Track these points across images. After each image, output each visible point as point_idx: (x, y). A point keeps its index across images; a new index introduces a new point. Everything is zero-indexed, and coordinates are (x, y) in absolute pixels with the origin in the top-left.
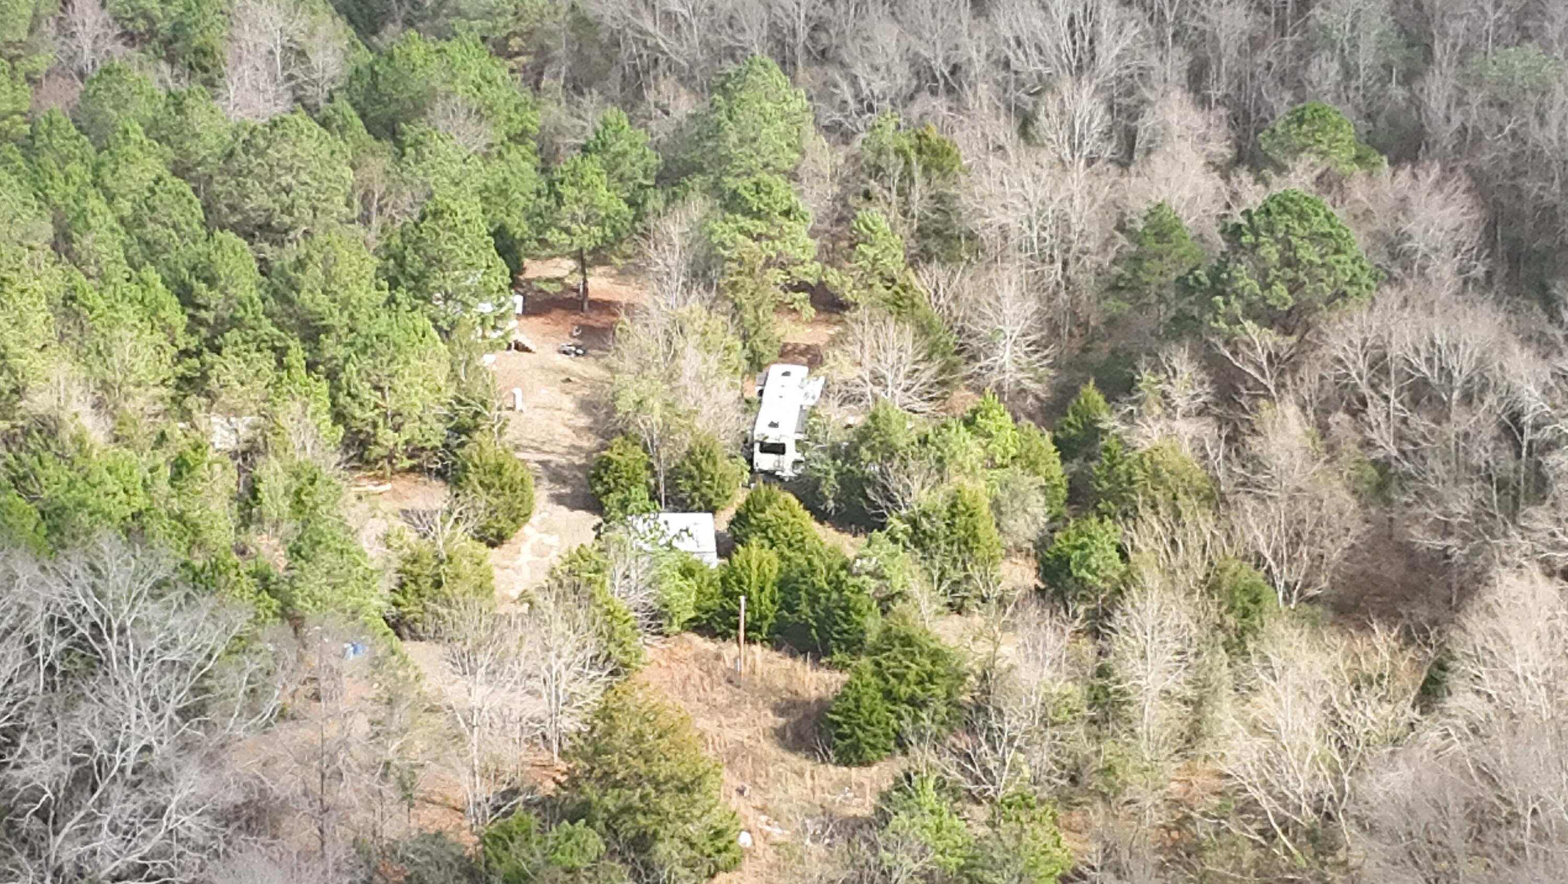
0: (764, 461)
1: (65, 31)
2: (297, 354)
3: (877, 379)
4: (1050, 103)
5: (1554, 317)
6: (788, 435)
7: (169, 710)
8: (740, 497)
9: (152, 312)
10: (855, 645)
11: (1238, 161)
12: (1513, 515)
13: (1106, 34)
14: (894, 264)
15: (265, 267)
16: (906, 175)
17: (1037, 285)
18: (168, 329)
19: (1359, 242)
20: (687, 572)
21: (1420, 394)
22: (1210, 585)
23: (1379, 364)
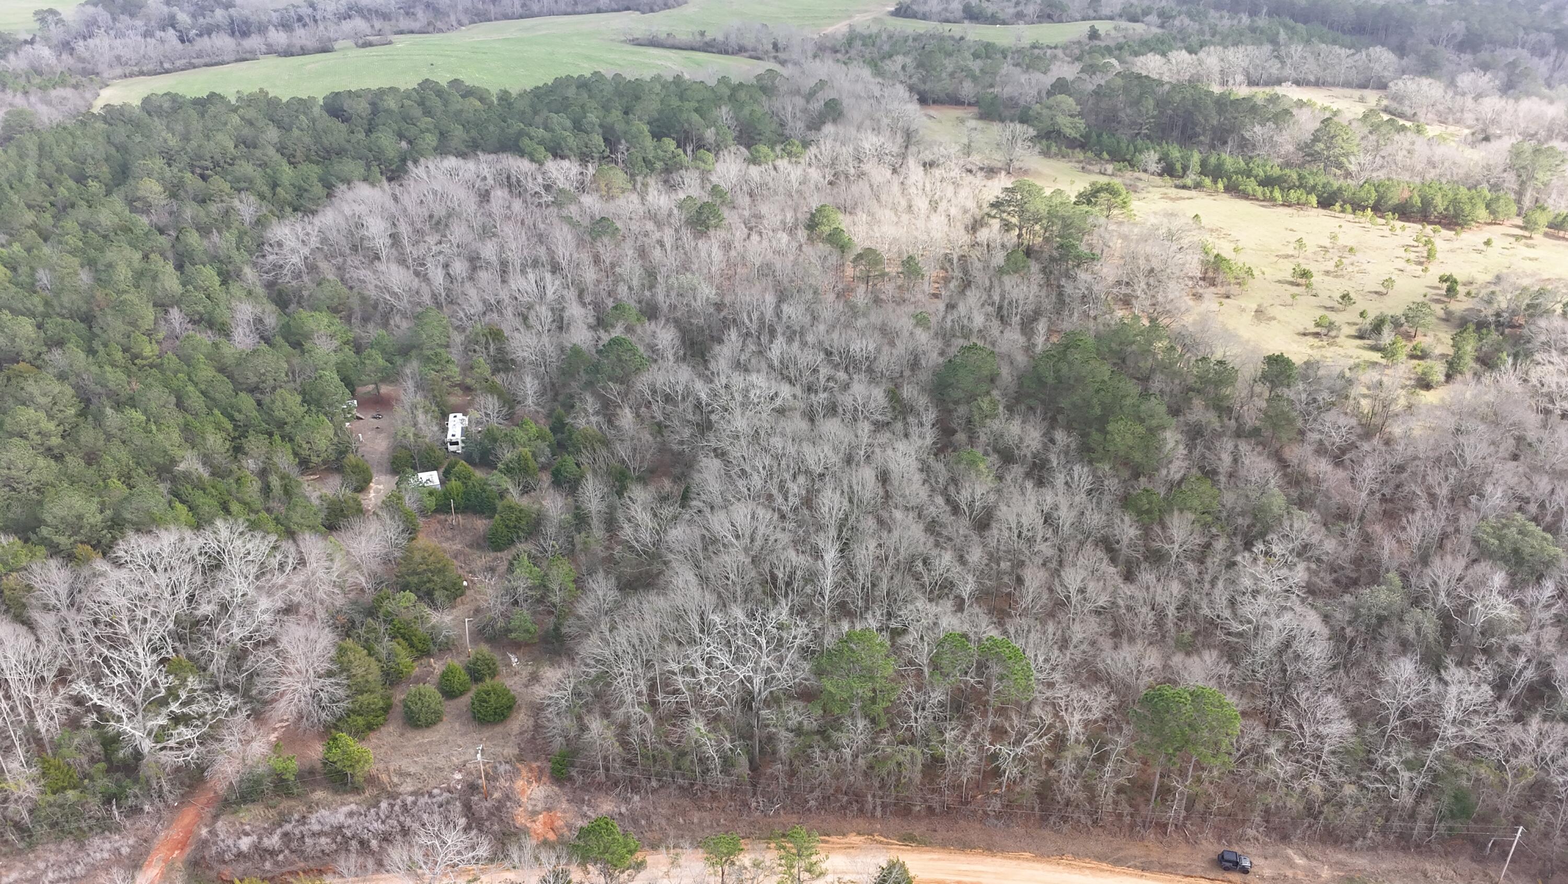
0: (452, 448)
1: (168, 322)
2: (277, 435)
3: (487, 415)
4: (533, 313)
5: (707, 368)
6: (458, 437)
7: (251, 577)
8: (445, 463)
9: (219, 427)
10: (493, 510)
11: (598, 326)
12: (703, 435)
13: (549, 286)
14: (487, 374)
15: (259, 403)
16: (487, 342)
17: (536, 376)
18: (225, 430)
19: (641, 349)
20: (431, 494)
21: (668, 399)
22: (609, 473)
23: (654, 392)
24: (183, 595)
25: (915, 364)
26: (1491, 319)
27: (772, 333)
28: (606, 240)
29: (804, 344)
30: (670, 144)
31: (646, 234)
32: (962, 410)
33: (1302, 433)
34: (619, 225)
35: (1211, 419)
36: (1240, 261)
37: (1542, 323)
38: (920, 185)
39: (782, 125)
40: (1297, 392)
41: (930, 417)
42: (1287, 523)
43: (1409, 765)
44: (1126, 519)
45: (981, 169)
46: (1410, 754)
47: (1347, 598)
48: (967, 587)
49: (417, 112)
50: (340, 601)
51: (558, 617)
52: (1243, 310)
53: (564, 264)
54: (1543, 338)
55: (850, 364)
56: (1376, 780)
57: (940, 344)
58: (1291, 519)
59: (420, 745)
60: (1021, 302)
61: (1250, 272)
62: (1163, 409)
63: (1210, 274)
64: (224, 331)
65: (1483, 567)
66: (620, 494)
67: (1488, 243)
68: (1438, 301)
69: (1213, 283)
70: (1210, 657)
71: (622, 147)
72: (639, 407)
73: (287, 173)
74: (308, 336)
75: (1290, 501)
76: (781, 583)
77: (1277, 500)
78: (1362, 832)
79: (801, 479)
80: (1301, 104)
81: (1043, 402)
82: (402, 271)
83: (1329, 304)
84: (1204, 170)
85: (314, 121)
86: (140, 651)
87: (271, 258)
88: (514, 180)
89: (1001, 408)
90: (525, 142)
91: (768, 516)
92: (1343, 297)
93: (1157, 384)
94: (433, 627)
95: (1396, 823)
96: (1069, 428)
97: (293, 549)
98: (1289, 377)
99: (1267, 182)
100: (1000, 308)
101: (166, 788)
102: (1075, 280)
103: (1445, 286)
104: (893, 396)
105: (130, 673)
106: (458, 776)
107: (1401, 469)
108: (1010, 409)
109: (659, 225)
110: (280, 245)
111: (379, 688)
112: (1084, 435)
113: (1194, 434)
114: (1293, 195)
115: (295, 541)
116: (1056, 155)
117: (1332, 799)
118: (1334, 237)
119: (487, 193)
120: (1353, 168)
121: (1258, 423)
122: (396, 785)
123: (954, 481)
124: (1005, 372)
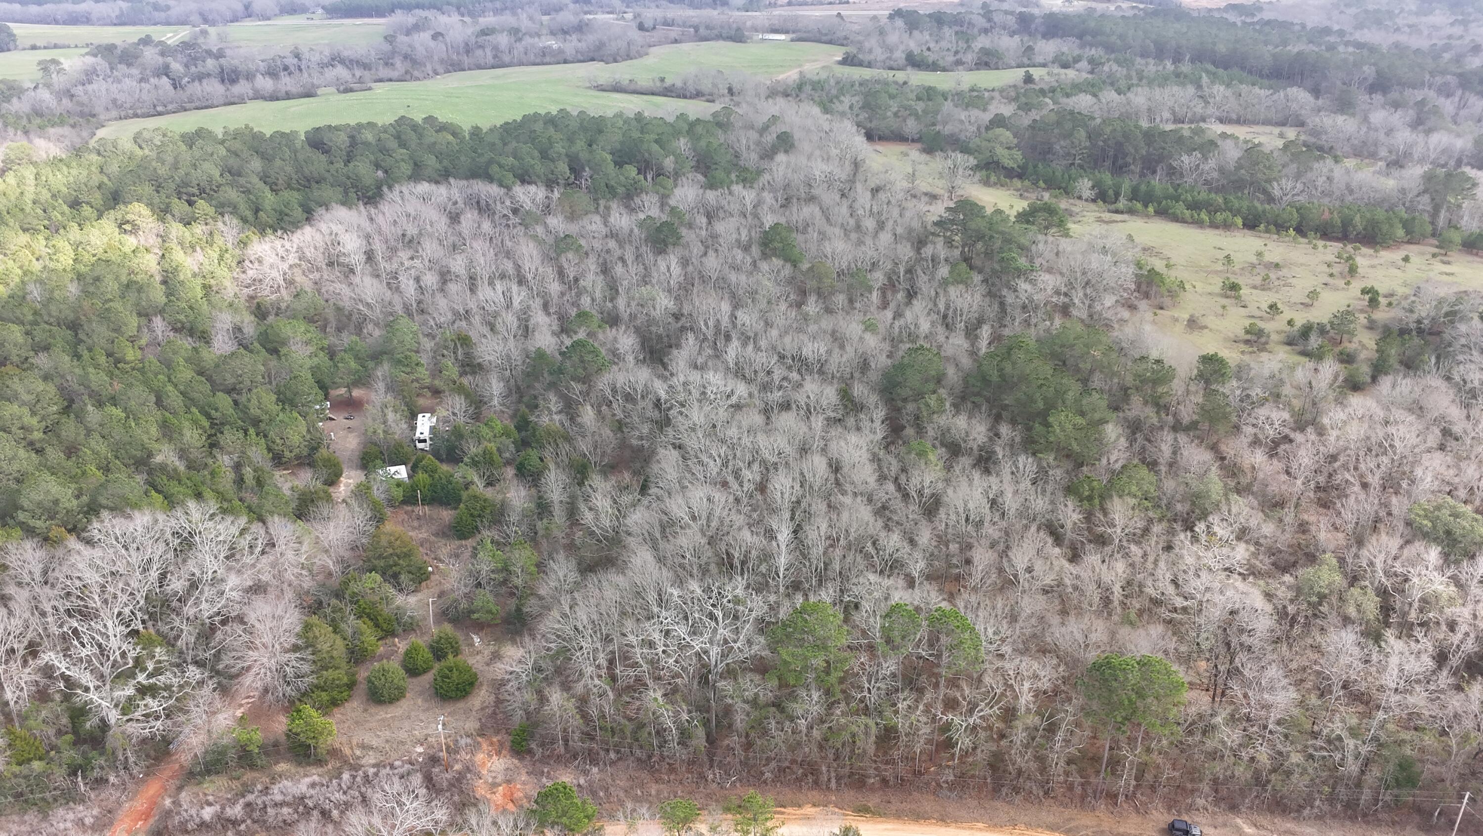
0: (420, 446)
1: (151, 330)
2: (252, 431)
3: (454, 414)
4: (499, 321)
5: (666, 369)
6: (426, 435)
7: (221, 557)
8: (414, 458)
9: (195, 422)
11: (562, 331)
12: (661, 431)
13: (515, 296)
14: (455, 376)
15: (236, 403)
16: (455, 347)
17: (502, 378)
18: (203, 428)
19: (603, 352)
20: (399, 485)
21: (629, 398)
22: (571, 465)
23: (614, 390)
24: (154, 574)
25: (864, 365)
26: (1413, 326)
27: (728, 338)
28: (570, 255)
29: (758, 349)
30: (631, 171)
31: (608, 251)
32: (911, 407)
33: (1237, 428)
34: (583, 242)
35: (1149, 414)
36: (1172, 275)
37: (1463, 328)
38: (868, 207)
39: (737, 156)
40: (1231, 388)
41: (880, 414)
42: (1224, 508)
43: (1354, 732)
44: (1069, 503)
45: (926, 194)
46: (1354, 721)
47: (1287, 578)
48: (918, 566)
49: (393, 144)
50: (307, 583)
51: (520, 598)
52: (1177, 320)
53: (529, 277)
54: (1463, 341)
55: (802, 364)
56: (1322, 748)
57: (887, 347)
58: (1229, 505)
59: (383, 720)
60: (965, 311)
61: (1182, 286)
62: (1104, 404)
63: (1144, 287)
64: (205, 337)
65: (1418, 546)
66: (581, 484)
67: (1406, 259)
68: (1362, 311)
69: (1147, 296)
70: (1157, 630)
71: (587, 173)
72: (599, 406)
73: (269, 199)
74: (284, 343)
75: (1227, 491)
76: (736, 562)
77: (1215, 484)
78: (1309, 801)
79: (756, 467)
80: (1224, 136)
81: (988, 401)
82: (375, 281)
83: (1257, 313)
84: (1134, 195)
85: (295, 152)
86: (110, 624)
87: (250, 273)
88: (483, 203)
89: (948, 405)
90: (494, 169)
91: (723, 500)
92: (1271, 307)
93: (1097, 381)
94: (398, 608)
95: (1341, 790)
96: (1013, 422)
97: (262, 532)
98: (1223, 375)
99: (1194, 206)
100: (945, 317)
101: (132, 759)
102: (1015, 291)
103: (1367, 297)
104: (845, 395)
105: (100, 646)
106: (420, 749)
107: (1333, 458)
108: (955, 406)
109: (621, 244)
110: (260, 261)
111: (343, 664)
112: (1029, 429)
113: (1134, 428)
114: (1219, 217)
115: (264, 523)
116: (995, 184)
117: (1279, 765)
118: (1259, 254)
119: (458, 215)
120: (1276, 192)
121: (1195, 417)
122: (358, 758)
123: (904, 470)
124: (951, 371)
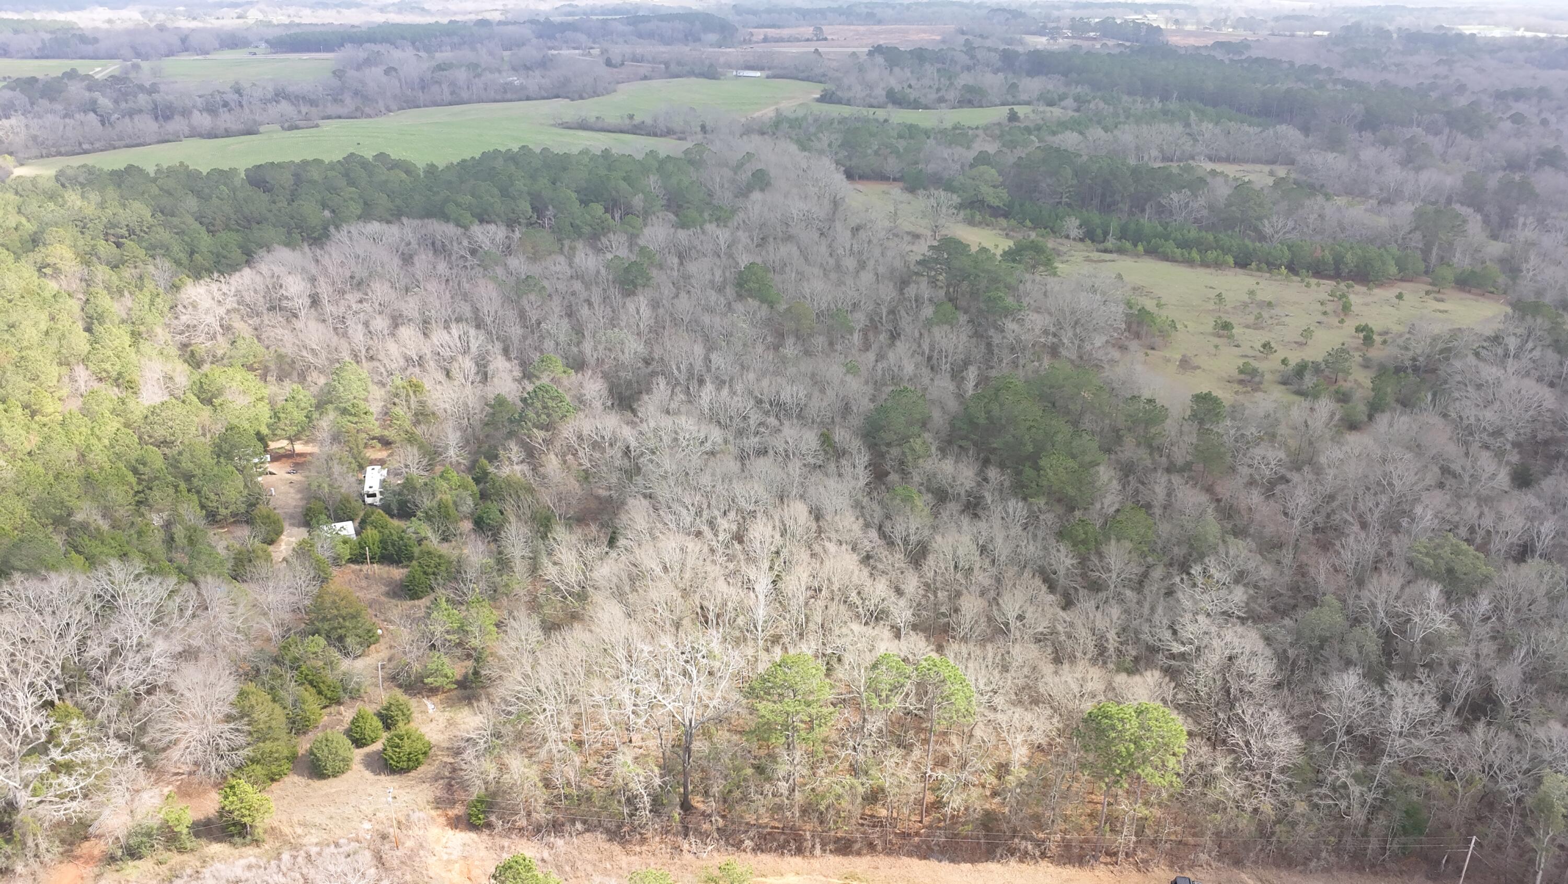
0: (369, 500)
1: (73, 380)
2: (183, 486)
3: (407, 466)
4: (456, 365)
5: (635, 415)
6: (376, 489)
7: (148, 621)
8: (362, 514)
10: (410, 558)
11: (524, 376)
12: (631, 480)
13: (472, 340)
14: (407, 426)
15: (166, 457)
16: (408, 395)
17: (460, 427)
18: (130, 484)
19: (568, 399)
20: (345, 542)
21: (595, 445)
22: (533, 518)
23: (580, 437)
24: (71, 641)
25: (846, 409)
26: (1408, 363)
27: (701, 382)
28: (532, 297)
29: (733, 393)
30: (598, 209)
31: (573, 294)
32: (895, 452)
33: (1233, 469)
34: (546, 283)
35: (1142, 455)
36: (1164, 314)
37: (1458, 364)
38: (848, 246)
39: (711, 195)
40: (1226, 428)
41: (862, 459)
42: (1221, 549)
43: (1358, 779)
44: (1062, 548)
45: (908, 233)
46: (1359, 768)
47: (1287, 621)
48: (902, 613)
49: (343, 183)
50: (244, 650)
51: (477, 660)
52: (1169, 361)
53: (489, 320)
54: (1458, 378)
55: (779, 408)
56: (1326, 796)
57: (870, 390)
58: (1227, 547)
59: (327, 795)
60: (951, 351)
61: (1173, 325)
62: (1095, 445)
63: (1134, 326)
64: (131, 387)
65: (1420, 585)
66: (544, 537)
67: (1400, 297)
68: (1357, 349)
69: (1138, 336)
70: (1152, 677)
71: (550, 212)
72: (564, 455)
73: (205, 241)
74: (220, 392)
75: (1225, 532)
76: (711, 616)
77: (1212, 527)
78: (1315, 853)
79: (732, 515)
80: (1213, 173)
81: (975, 444)
82: (321, 327)
83: (1251, 353)
84: (1123, 234)
85: (234, 190)
86: (20, 696)
87: (184, 318)
88: (439, 244)
89: (933, 449)
90: (451, 208)
91: (697, 549)
92: (1264, 346)
93: (1087, 422)
94: (344, 674)
95: (1348, 840)
96: (1002, 466)
97: (194, 594)
98: (1217, 415)
99: (1184, 244)
100: (930, 358)
101: (43, 845)
102: (1003, 331)
103: (1361, 335)
104: (826, 440)
105: (7, 720)
106: (367, 825)
107: (1331, 497)
108: (943, 451)
109: (587, 286)
110: (195, 306)
111: (284, 736)
112: (1019, 473)
113: (1127, 470)
114: (1211, 255)
115: (196, 584)
116: (980, 223)
117: (1283, 815)
118: (1252, 293)
119: (411, 257)
120: (1268, 230)
121: (1189, 458)
122: (299, 836)
123: (888, 517)
124: (936, 414)
